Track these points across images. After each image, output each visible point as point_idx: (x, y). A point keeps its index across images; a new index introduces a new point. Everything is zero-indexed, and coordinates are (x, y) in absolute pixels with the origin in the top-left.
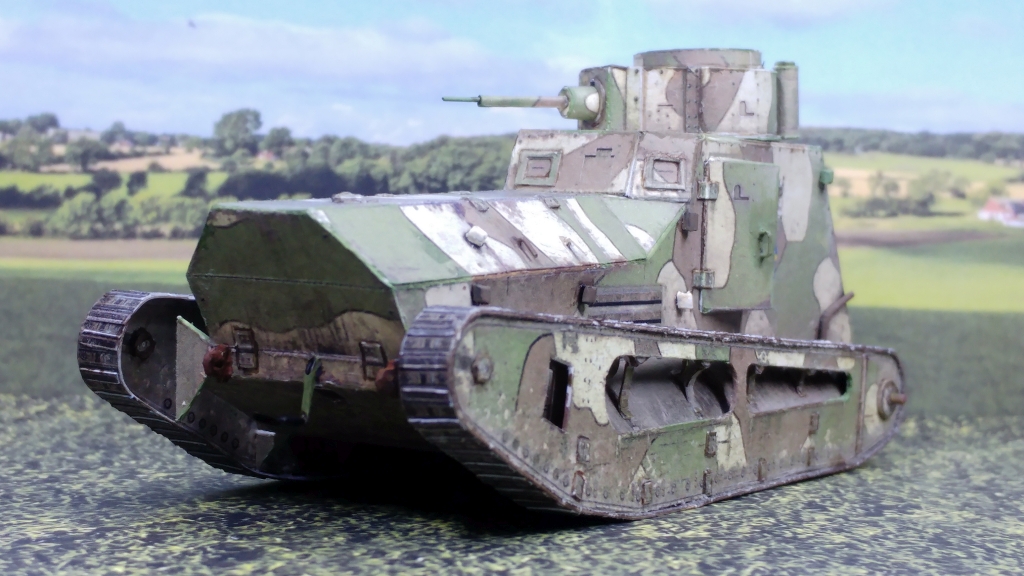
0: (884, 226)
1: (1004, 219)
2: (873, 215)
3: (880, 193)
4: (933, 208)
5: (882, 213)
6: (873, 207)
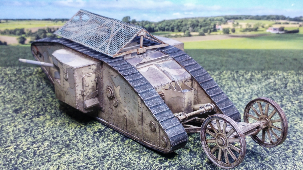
0: (248, 33)
1: (272, 31)
2: (246, 32)
3: (248, 27)
4: (258, 30)
5: (248, 31)
6: (246, 30)
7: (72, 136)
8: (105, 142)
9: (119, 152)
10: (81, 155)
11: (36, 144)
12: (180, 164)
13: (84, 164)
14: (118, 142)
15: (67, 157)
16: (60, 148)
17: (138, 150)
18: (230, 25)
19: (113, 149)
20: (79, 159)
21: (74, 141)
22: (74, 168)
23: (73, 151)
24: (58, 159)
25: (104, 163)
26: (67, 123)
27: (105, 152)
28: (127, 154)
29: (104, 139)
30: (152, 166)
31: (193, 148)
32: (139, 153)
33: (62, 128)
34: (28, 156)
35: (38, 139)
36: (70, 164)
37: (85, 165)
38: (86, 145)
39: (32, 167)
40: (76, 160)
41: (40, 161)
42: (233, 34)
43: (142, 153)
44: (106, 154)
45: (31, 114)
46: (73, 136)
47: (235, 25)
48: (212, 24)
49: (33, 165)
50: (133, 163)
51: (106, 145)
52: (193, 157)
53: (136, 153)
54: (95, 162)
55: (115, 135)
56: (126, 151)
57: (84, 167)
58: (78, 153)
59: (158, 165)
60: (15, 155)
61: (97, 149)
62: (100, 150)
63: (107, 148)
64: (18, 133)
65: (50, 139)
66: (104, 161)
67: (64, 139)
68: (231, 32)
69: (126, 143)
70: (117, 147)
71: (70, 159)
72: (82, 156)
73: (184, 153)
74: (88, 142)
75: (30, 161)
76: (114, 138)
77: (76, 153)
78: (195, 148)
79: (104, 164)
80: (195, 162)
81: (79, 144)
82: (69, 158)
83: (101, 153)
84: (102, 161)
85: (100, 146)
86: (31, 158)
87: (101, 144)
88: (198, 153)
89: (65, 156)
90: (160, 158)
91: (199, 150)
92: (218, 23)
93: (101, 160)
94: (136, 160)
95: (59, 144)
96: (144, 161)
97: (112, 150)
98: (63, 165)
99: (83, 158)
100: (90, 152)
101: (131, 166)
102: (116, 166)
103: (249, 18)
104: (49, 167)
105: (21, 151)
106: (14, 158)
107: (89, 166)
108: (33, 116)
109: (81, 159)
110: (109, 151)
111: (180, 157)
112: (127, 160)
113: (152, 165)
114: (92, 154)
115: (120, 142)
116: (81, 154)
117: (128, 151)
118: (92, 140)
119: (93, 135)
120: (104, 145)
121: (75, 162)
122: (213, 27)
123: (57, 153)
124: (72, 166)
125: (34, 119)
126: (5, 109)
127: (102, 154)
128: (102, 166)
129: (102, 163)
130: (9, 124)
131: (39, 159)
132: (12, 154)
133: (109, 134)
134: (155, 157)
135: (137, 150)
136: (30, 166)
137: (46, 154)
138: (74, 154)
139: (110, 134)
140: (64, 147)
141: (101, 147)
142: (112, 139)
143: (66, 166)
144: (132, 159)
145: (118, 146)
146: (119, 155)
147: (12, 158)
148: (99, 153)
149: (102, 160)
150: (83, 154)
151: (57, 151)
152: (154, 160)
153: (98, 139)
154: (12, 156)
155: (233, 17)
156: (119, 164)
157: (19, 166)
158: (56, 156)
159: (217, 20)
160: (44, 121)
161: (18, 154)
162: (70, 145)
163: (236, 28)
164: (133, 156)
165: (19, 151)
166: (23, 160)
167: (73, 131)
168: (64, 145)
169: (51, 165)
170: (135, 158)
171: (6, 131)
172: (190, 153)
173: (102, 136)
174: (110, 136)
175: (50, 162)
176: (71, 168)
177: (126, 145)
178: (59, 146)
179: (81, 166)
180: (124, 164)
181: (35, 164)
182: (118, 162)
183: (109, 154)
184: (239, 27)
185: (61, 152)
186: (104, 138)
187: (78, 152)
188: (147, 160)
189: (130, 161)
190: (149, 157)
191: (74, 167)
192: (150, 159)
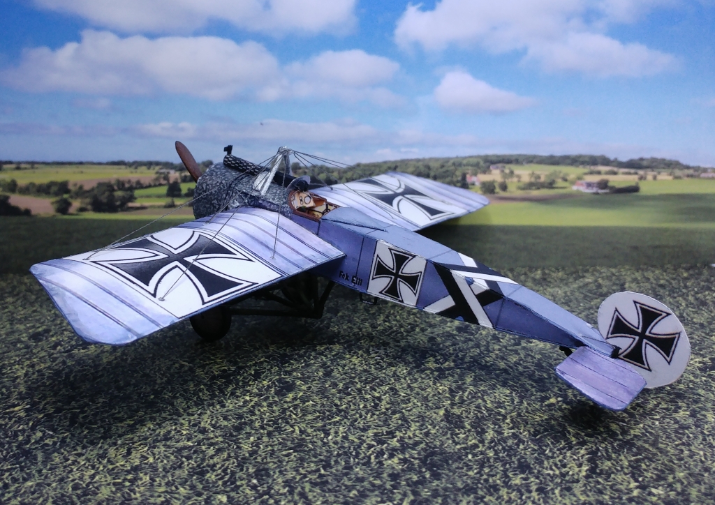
0: (535, 193)
1: (583, 189)
2: (530, 189)
3: (533, 180)
4: (554, 186)
5: (534, 188)
6: (530, 186)
7: (161, 384)
8: (238, 397)
9: (274, 417)
10: (182, 424)
11: (79, 401)
12: (427, 444)
13: (190, 444)
14: (269, 397)
15: (149, 428)
16: (133, 409)
17: (320, 413)
18: (495, 175)
19: (259, 410)
20: (179, 431)
21: (165, 394)
22: (166, 453)
23: (164, 415)
24: (128, 432)
25: (240, 441)
26: (149, 358)
27: (240, 417)
28: (293, 421)
29: (238, 391)
30: (358, 450)
31: (452, 408)
32: (322, 420)
33: (138, 368)
34: (58, 425)
35: (82, 390)
36: (158, 444)
37: (193, 446)
38: (195, 402)
39: (65, 450)
40: (171, 435)
41: (85, 436)
42: (503, 194)
43: (330, 420)
44: (243, 421)
45: (69, 342)
46: (163, 385)
47: (506, 174)
48: (459, 173)
49: (68, 445)
50: (311, 442)
51: (241, 404)
52: (456, 428)
53: (314, 419)
54: (217, 439)
55: (260, 382)
56: (290, 416)
57: (190, 450)
58: (176, 419)
59: (373, 446)
60: (28, 424)
61: (220, 411)
62: (228, 413)
63: (245, 409)
64: (37, 379)
65: (110, 391)
66: (239, 437)
67: (142, 390)
68: (497, 190)
69: (288, 400)
70: (268, 406)
71: (157, 432)
72: (186, 426)
73: (431, 417)
74: (199, 397)
75: (61, 436)
76: (258, 389)
77: (171, 419)
78: (455, 407)
79: (240, 443)
80: (463, 438)
81: (179, 402)
82: (153, 430)
83: (230, 420)
84: (236, 436)
85: (227, 404)
86: (63, 431)
87: (229, 401)
88: (467, 417)
89: (145, 425)
90: (375, 431)
91: (466, 411)
92: (470, 170)
93: (231, 435)
94: (316, 435)
95: (130, 401)
96: (337, 437)
97: (257, 412)
98: (140, 445)
99: (188, 430)
100: (205, 417)
101: (306, 448)
102: (270, 448)
103: (535, 160)
104: (106, 450)
105: (41, 416)
106: (23, 431)
107: (203, 448)
108: (72, 346)
109: (184, 432)
110: (248, 416)
111: (424, 427)
112: (295, 436)
113: (359, 447)
114: (209, 422)
115: (273, 397)
116: (183, 421)
117: (296, 415)
118: (208, 393)
119: (209, 383)
120: (236, 404)
121: (171, 438)
122: (459, 178)
123: (125, 420)
124: (163, 449)
125: (75, 351)
126: (13, 332)
127: (234, 421)
128: (235, 447)
129: (236, 442)
130: (18, 361)
131: (83, 432)
132: (19, 422)
133: (247, 381)
134: (362, 427)
135: (318, 414)
136: (61, 448)
137: (99, 422)
138: (167, 422)
139: (250, 381)
140: (142, 408)
141: (231, 407)
142: (255, 390)
143: (146, 448)
144: (308, 433)
145: (270, 405)
146: (275, 422)
147: (20, 431)
148: (225, 418)
149: (234, 434)
150: (187, 422)
151: (126, 416)
152: (362, 434)
153: (222, 391)
154: (19, 426)
155: (501, 159)
156: (276, 443)
157: (33, 447)
158: (123, 425)
159: (468, 165)
160: (98, 354)
161: (34, 422)
162: (158, 403)
163: (508, 181)
164: (309, 426)
165: (36, 415)
166: (44, 434)
167: (163, 375)
168: (143, 403)
169: (110, 446)
170: (315, 431)
171: (11, 375)
172: (447, 419)
173: (231, 386)
174: (250, 385)
175: (108, 439)
176: (160, 453)
177: (290, 402)
178: (131, 405)
179: (185, 448)
180: (289, 443)
181: (73, 443)
182: (275, 439)
183: (252, 421)
184: (515, 180)
185: (136, 418)
186: (235, 389)
187: (175, 417)
188: (344, 434)
189: (304, 436)
190: (349, 429)
191: (168, 449)
192: (351, 433)
